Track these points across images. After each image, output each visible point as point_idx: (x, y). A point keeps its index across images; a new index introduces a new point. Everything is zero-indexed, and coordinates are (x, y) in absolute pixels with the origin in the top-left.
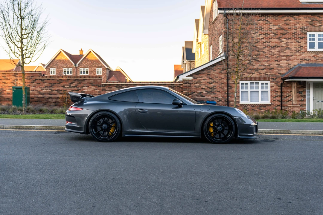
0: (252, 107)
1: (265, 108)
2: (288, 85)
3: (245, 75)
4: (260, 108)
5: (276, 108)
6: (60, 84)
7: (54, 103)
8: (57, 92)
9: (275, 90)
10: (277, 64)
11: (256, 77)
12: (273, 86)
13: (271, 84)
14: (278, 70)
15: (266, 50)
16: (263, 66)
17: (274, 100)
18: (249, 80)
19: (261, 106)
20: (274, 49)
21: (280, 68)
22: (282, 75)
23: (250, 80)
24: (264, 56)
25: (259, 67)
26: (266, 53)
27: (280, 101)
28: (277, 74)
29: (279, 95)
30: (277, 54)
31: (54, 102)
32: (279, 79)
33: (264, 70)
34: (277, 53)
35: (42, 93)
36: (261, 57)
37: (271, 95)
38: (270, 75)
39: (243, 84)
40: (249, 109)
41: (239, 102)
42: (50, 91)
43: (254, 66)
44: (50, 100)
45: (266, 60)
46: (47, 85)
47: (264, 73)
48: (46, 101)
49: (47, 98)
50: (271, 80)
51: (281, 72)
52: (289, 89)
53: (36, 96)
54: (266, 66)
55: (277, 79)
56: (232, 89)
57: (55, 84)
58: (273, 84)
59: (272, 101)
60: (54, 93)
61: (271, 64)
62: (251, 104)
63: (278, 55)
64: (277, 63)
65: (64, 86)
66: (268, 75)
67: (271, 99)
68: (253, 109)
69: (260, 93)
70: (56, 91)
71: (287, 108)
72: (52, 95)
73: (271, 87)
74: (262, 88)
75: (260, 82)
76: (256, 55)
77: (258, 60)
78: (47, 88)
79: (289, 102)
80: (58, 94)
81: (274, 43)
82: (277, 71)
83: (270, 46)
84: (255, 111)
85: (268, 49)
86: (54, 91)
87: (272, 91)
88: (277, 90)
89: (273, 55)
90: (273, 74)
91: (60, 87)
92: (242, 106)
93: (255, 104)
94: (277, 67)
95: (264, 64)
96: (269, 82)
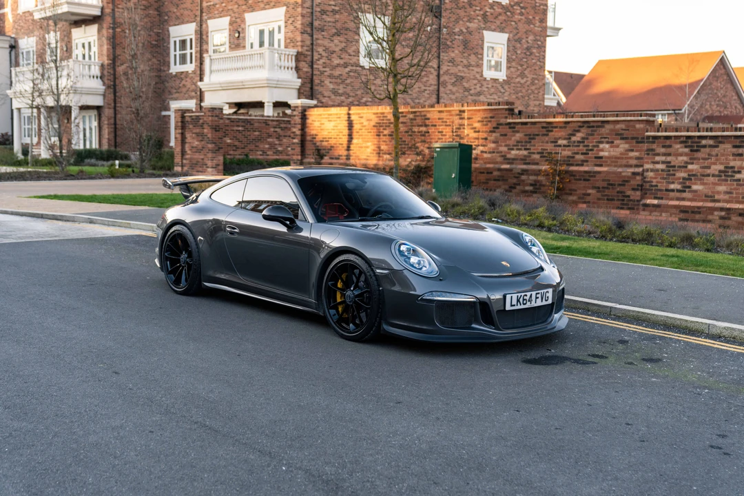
6: (547, 135)
7: (531, 185)
8: (541, 157)
31: (533, 183)
35: (509, 159)
42: (525, 153)
44: (524, 177)
46: (520, 138)
48: (515, 181)
49: (519, 173)
53: (497, 166)
57: (538, 135)
60: (534, 159)
65: (557, 142)
70: (538, 153)
72: (529, 164)
78: (520, 147)
80: (543, 163)
86: (534, 153)
91: (547, 142)
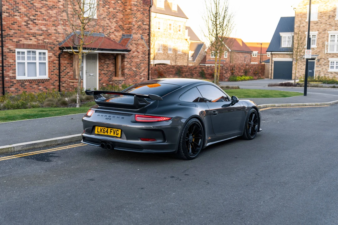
0: (30, 83)
1: (43, 84)
2: (65, 56)
3: (21, 41)
4: (38, 84)
5: (54, 83)
9: (52, 62)
10: (55, 30)
11: (33, 45)
12: (51, 57)
13: (49, 53)
14: (56, 36)
15: (43, 10)
16: (41, 30)
17: (52, 74)
18: (26, 49)
19: (39, 81)
20: (52, 10)
21: (57, 35)
22: (60, 44)
23: (28, 49)
24: (42, 18)
25: (36, 32)
26: (43, 14)
27: (58, 75)
28: (55, 42)
29: (57, 68)
30: (55, 17)
32: (57, 48)
33: (41, 35)
34: (55, 15)
36: (39, 18)
37: (49, 68)
38: (48, 42)
39: (19, 53)
40: (27, 87)
41: (15, 77)
43: (31, 29)
45: (43, 24)
47: (42, 40)
50: (49, 49)
51: (58, 40)
52: (66, 61)
54: (43, 30)
55: (54, 47)
56: (7, 59)
58: (51, 54)
59: (50, 75)
61: (49, 29)
62: (29, 80)
63: (55, 19)
64: (54, 28)
66: (45, 42)
67: (49, 73)
68: (31, 86)
69: (38, 65)
71: (64, 83)
73: (49, 57)
74: (40, 58)
75: (38, 51)
76: (33, 16)
77: (35, 23)
79: (66, 76)
81: (52, 3)
82: (55, 38)
83: (48, 5)
84: (32, 88)
85: (45, 9)
87: (50, 62)
88: (55, 62)
89: (51, 18)
90: (51, 41)
92: (19, 82)
93: (33, 80)
94: (55, 33)
95: (42, 28)
96: (46, 51)
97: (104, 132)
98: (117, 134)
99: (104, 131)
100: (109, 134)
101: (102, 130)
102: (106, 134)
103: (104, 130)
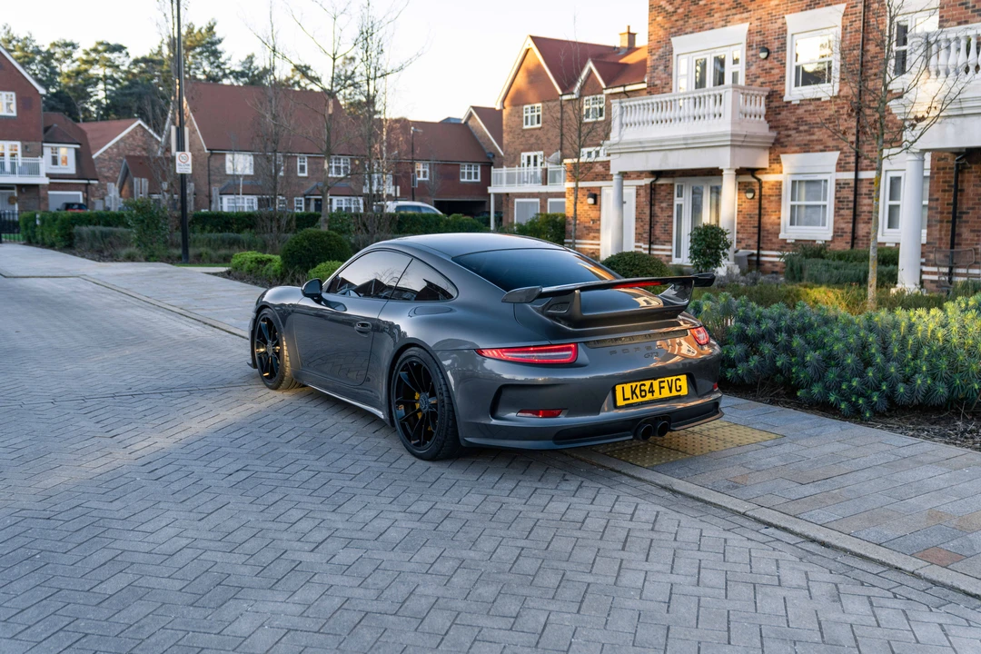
97: (643, 394)
98: (678, 389)
99: (641, 391)
100: (657, 395)
101: (638, 391)
102: (649, 397)
103: (643, 388)
